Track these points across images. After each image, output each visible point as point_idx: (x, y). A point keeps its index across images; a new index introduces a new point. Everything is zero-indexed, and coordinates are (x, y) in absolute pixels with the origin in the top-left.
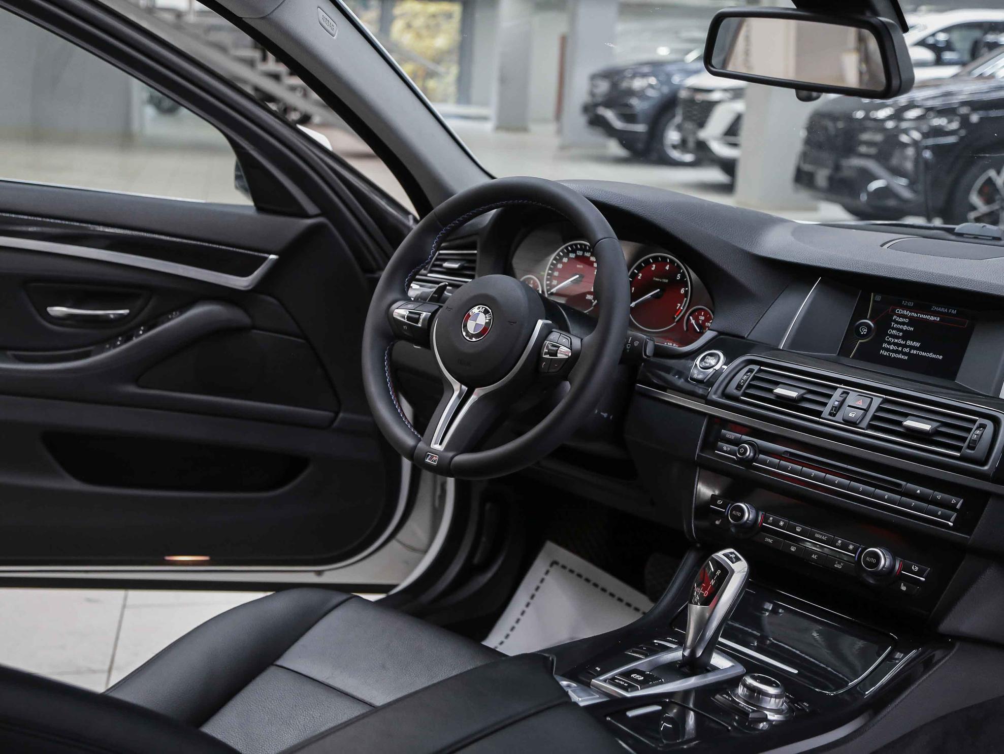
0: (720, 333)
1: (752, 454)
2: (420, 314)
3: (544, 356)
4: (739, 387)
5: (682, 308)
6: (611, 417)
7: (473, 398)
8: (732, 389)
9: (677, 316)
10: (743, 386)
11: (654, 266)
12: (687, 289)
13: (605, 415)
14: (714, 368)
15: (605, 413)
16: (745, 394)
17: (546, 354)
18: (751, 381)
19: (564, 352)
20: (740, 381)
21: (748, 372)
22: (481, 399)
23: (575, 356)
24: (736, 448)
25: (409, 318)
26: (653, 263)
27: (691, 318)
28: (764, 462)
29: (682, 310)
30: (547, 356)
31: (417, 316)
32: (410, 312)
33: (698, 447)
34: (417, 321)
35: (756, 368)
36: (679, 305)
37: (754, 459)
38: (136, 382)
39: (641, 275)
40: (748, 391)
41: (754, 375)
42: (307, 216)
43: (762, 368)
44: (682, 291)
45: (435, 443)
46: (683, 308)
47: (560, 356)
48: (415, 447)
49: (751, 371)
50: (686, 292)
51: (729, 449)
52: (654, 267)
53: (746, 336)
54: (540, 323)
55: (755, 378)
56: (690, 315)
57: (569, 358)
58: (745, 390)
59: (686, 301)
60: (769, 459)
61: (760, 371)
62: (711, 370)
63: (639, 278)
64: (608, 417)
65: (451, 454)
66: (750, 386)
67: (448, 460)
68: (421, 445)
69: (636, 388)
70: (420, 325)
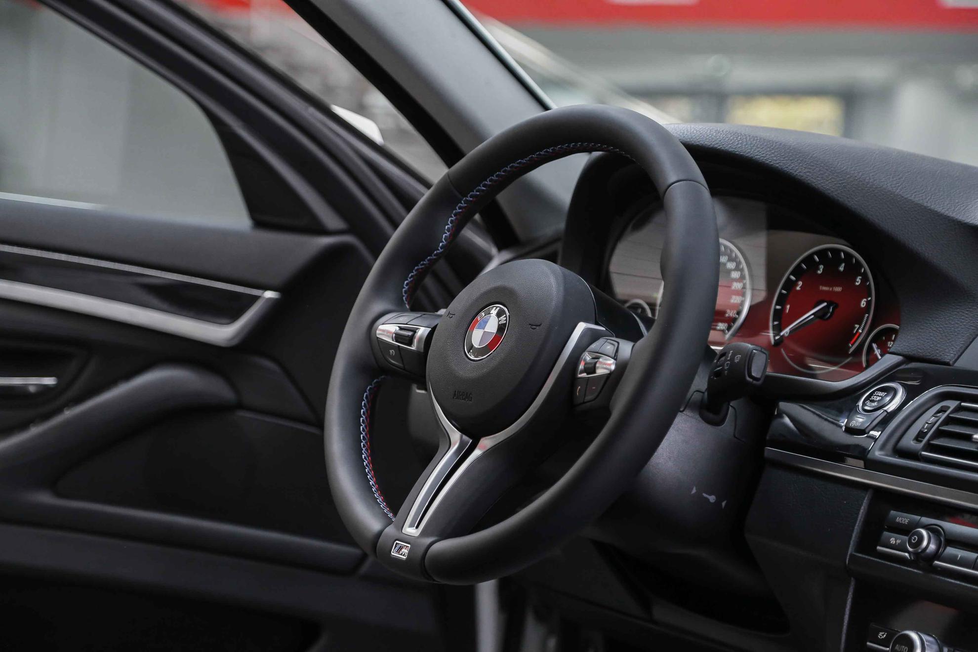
0: (909, 358)
1: (932, 547)
2: (414, 331)
3: (580, 376)
4: (920, 436)
5: (860, 331)
6: (724, 504)
7: (477, 453)
8: (909, 442)
9: (852, 345)
10: (926, 433)
11: (821, 267)
12: (869, 299)
13: (712, 499)
14: (885, 409)
15: (710, 495)
16: (930, 447)
17: (582, 372)
18: (941, 425)
19: (606, 366)
20: (923, 427)
21: (938, 412)
22: (488, 454)
23: (622, 368)
24: (906, 538)
25: (398, 337)
26: (819, 263)
27: (874, 346)
28: (953, 560)
29: (860, 334)
30: (584, 375)
31: (410, 333)
32: (401, 329)
33: (852, 543)
34: (410, 341)
35: (952, 404)
36: (857, 326)
37: (936, 555)
38: (53, 485)
39: (800, 283)
40: (935, 442)
41: (948, 416)
42: (323, 231)
43: (963, 404)
44: (863, 303)
45: (411, 526)
46: (863, 330)
47: (600, 371)
48: (379, 534)
49: (943, 410)
50: (868, 303)
51: (898, 541)
52: (821, 270)
53: (951, 362)
54: (581, 327)
55: (949, 421)
56: (873, 341)
57: (611, 373)
58: (929, 440)
59: (868, 318)
60: (960, 553)
61: (959, 409)
62: (881, 411)
63: (798, 288)
64: (718, 503)
65: (428, 540)
66: (939, 434)
67: (423, 549)
68: (390, 530)
69: (766, 454)
70: (413, 348)
